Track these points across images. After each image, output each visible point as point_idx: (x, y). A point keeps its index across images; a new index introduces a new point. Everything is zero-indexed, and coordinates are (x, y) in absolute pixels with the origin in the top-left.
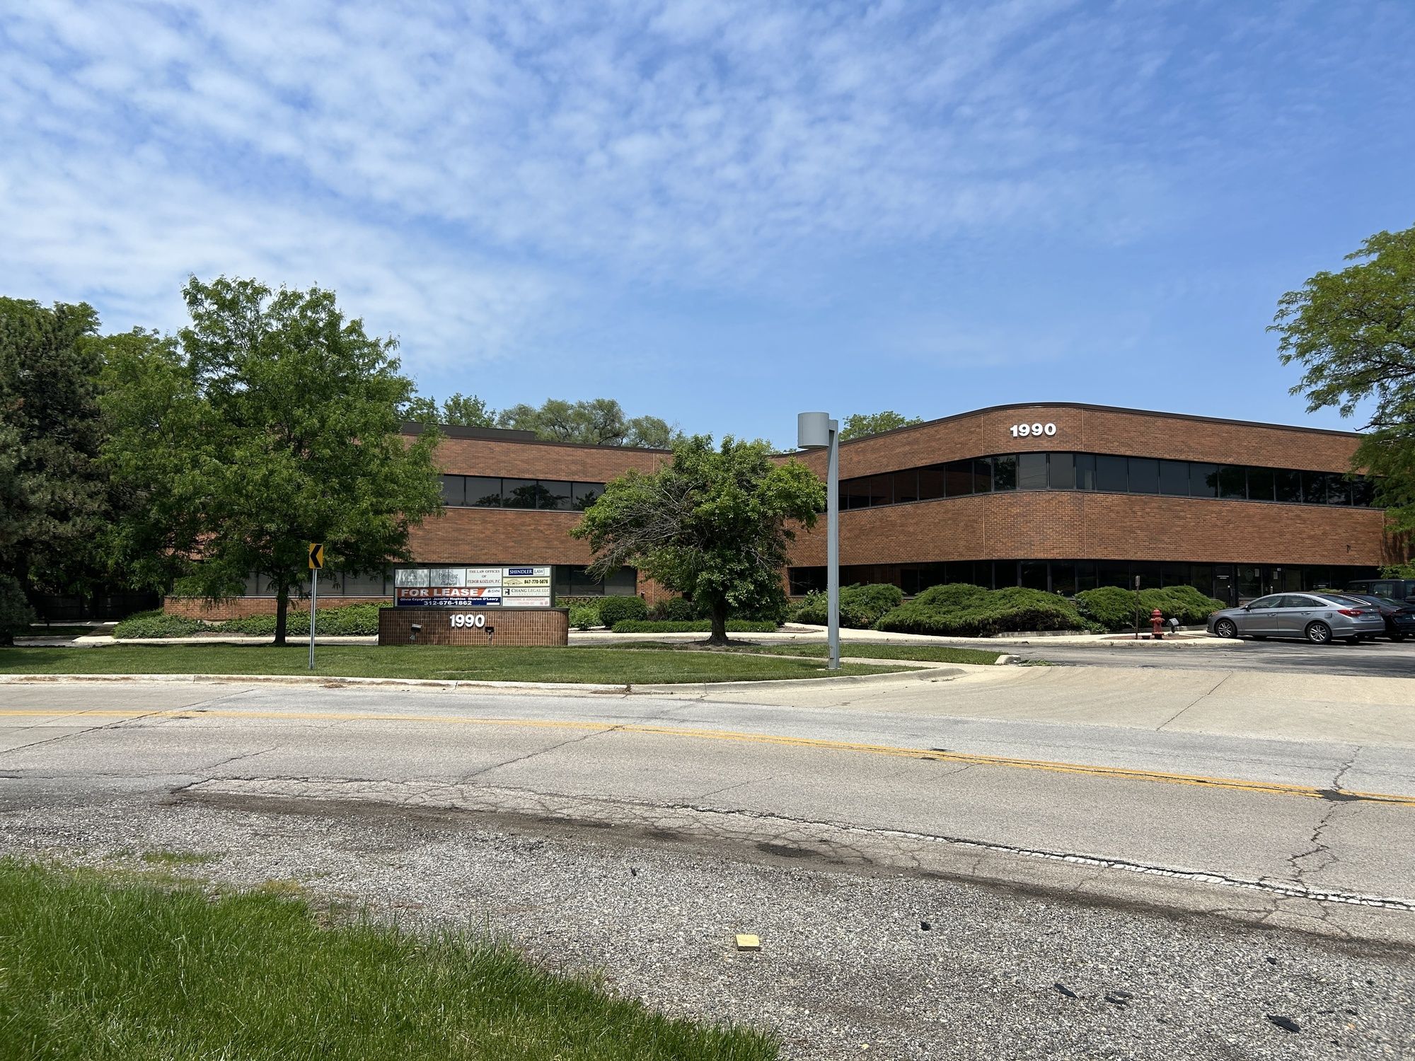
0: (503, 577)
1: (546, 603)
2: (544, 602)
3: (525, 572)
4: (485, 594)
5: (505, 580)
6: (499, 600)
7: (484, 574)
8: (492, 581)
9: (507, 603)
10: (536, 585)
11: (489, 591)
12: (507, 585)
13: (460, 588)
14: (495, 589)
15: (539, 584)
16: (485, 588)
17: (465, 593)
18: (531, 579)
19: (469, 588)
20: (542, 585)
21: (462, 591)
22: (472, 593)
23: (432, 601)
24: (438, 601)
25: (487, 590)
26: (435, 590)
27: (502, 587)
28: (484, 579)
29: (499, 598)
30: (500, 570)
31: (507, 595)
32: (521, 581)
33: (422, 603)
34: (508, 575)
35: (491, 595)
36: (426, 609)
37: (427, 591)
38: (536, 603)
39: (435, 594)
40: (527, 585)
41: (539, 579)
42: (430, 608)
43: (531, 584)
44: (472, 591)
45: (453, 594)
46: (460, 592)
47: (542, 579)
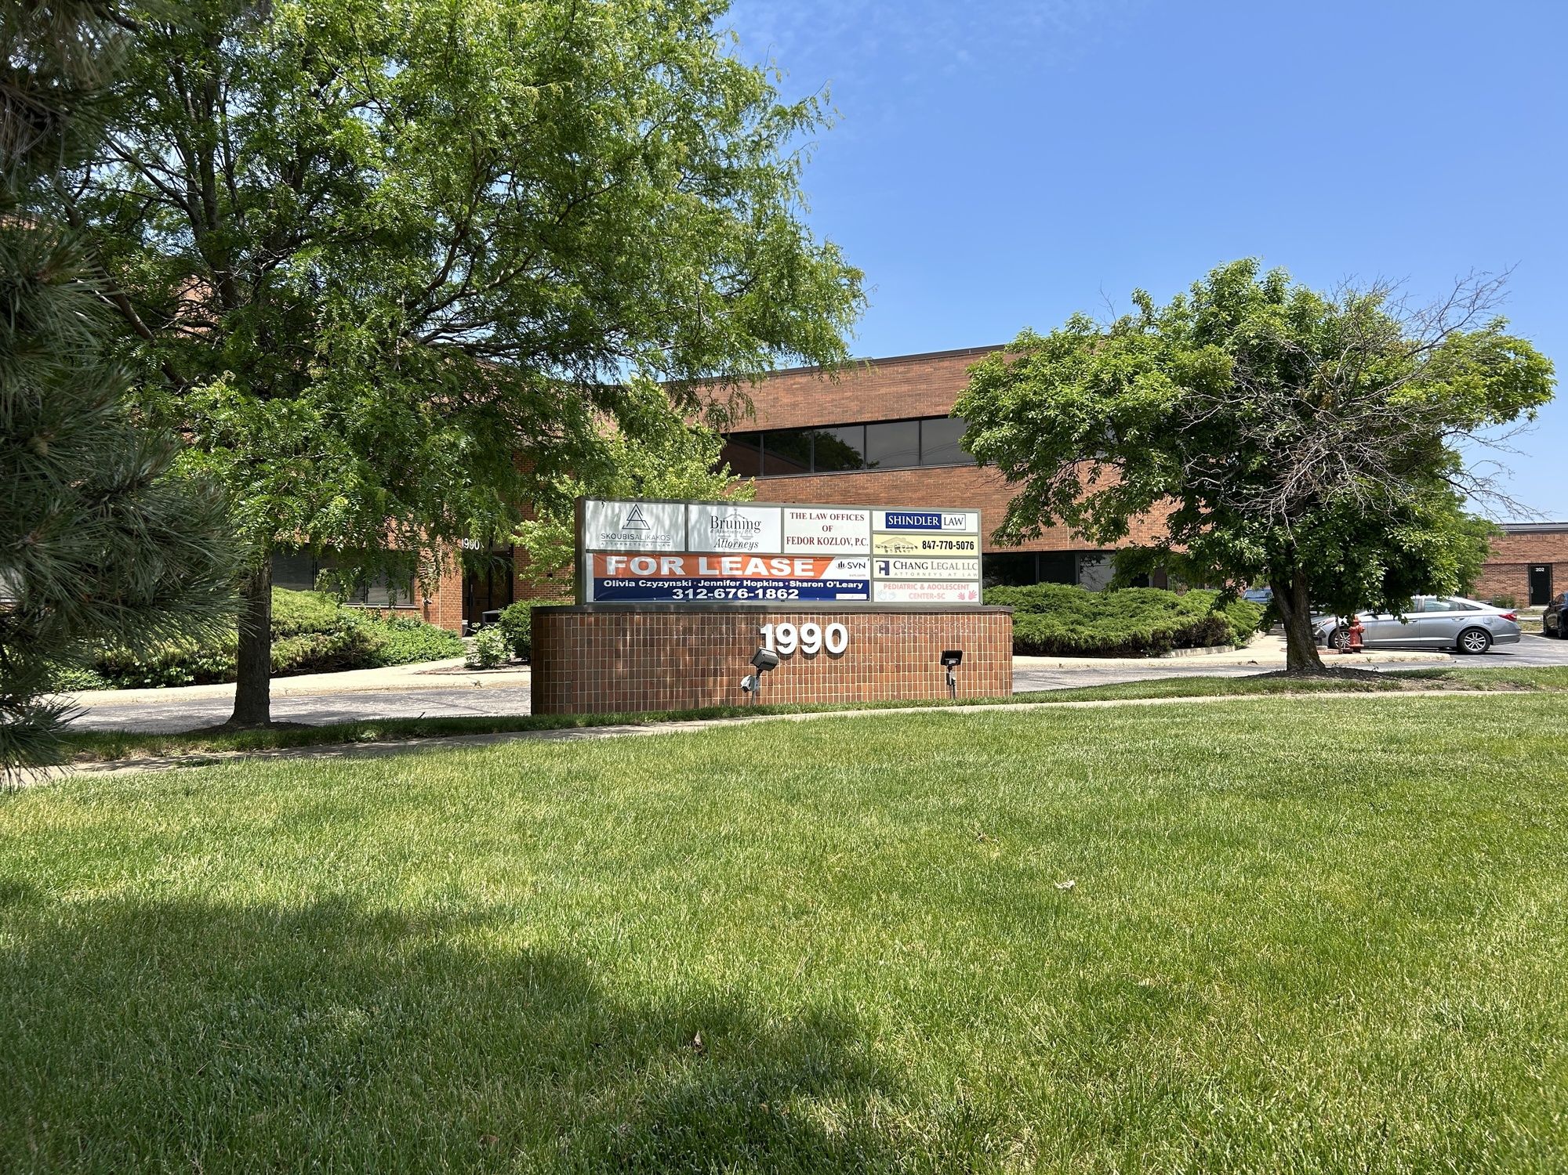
0: (872, 533)
1: (972, 595)
2: (966, 593)
3: (922, 520)
4: (832, 573)
5: (878, 539)
6: (865, 587)
7: (828, 522)
8: (847, 541)
9: (883, 594)
10: (948, 552)
11: (841, 565)
12: (882, 551)
13: (766, 557)
14: (855, 561)
15: (955, 552)
16: (829, 558)
17: (781, 569)
18: (938, 539)
19: (792, 558)
20: (961, 552)
21: (774, 563)
22: (801, 570)
23: (695, 588)
24: (711, 590)
25: (835, 563)
26: (703, 561)
27: (871, 556)
28: (829, 535)
29: (866, 583)
30: (866, 513)
31: (883, 575)
32: (914, 540)
33: (669, 593)
34: (883, 527)
35: (845, 574)
36: (680, 610)
37: (680, 561)
38: (951, 596)
39: (703, 570)
40: (928, 552)
41: (954, 539)
42: (690, 609)
43: (937, 551)
44: (798, 564)
45: (750, 571)
46: (769, 567)
47: (961, 539)
